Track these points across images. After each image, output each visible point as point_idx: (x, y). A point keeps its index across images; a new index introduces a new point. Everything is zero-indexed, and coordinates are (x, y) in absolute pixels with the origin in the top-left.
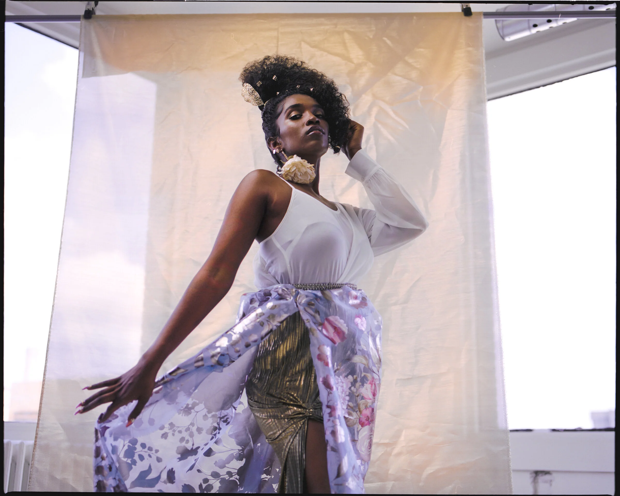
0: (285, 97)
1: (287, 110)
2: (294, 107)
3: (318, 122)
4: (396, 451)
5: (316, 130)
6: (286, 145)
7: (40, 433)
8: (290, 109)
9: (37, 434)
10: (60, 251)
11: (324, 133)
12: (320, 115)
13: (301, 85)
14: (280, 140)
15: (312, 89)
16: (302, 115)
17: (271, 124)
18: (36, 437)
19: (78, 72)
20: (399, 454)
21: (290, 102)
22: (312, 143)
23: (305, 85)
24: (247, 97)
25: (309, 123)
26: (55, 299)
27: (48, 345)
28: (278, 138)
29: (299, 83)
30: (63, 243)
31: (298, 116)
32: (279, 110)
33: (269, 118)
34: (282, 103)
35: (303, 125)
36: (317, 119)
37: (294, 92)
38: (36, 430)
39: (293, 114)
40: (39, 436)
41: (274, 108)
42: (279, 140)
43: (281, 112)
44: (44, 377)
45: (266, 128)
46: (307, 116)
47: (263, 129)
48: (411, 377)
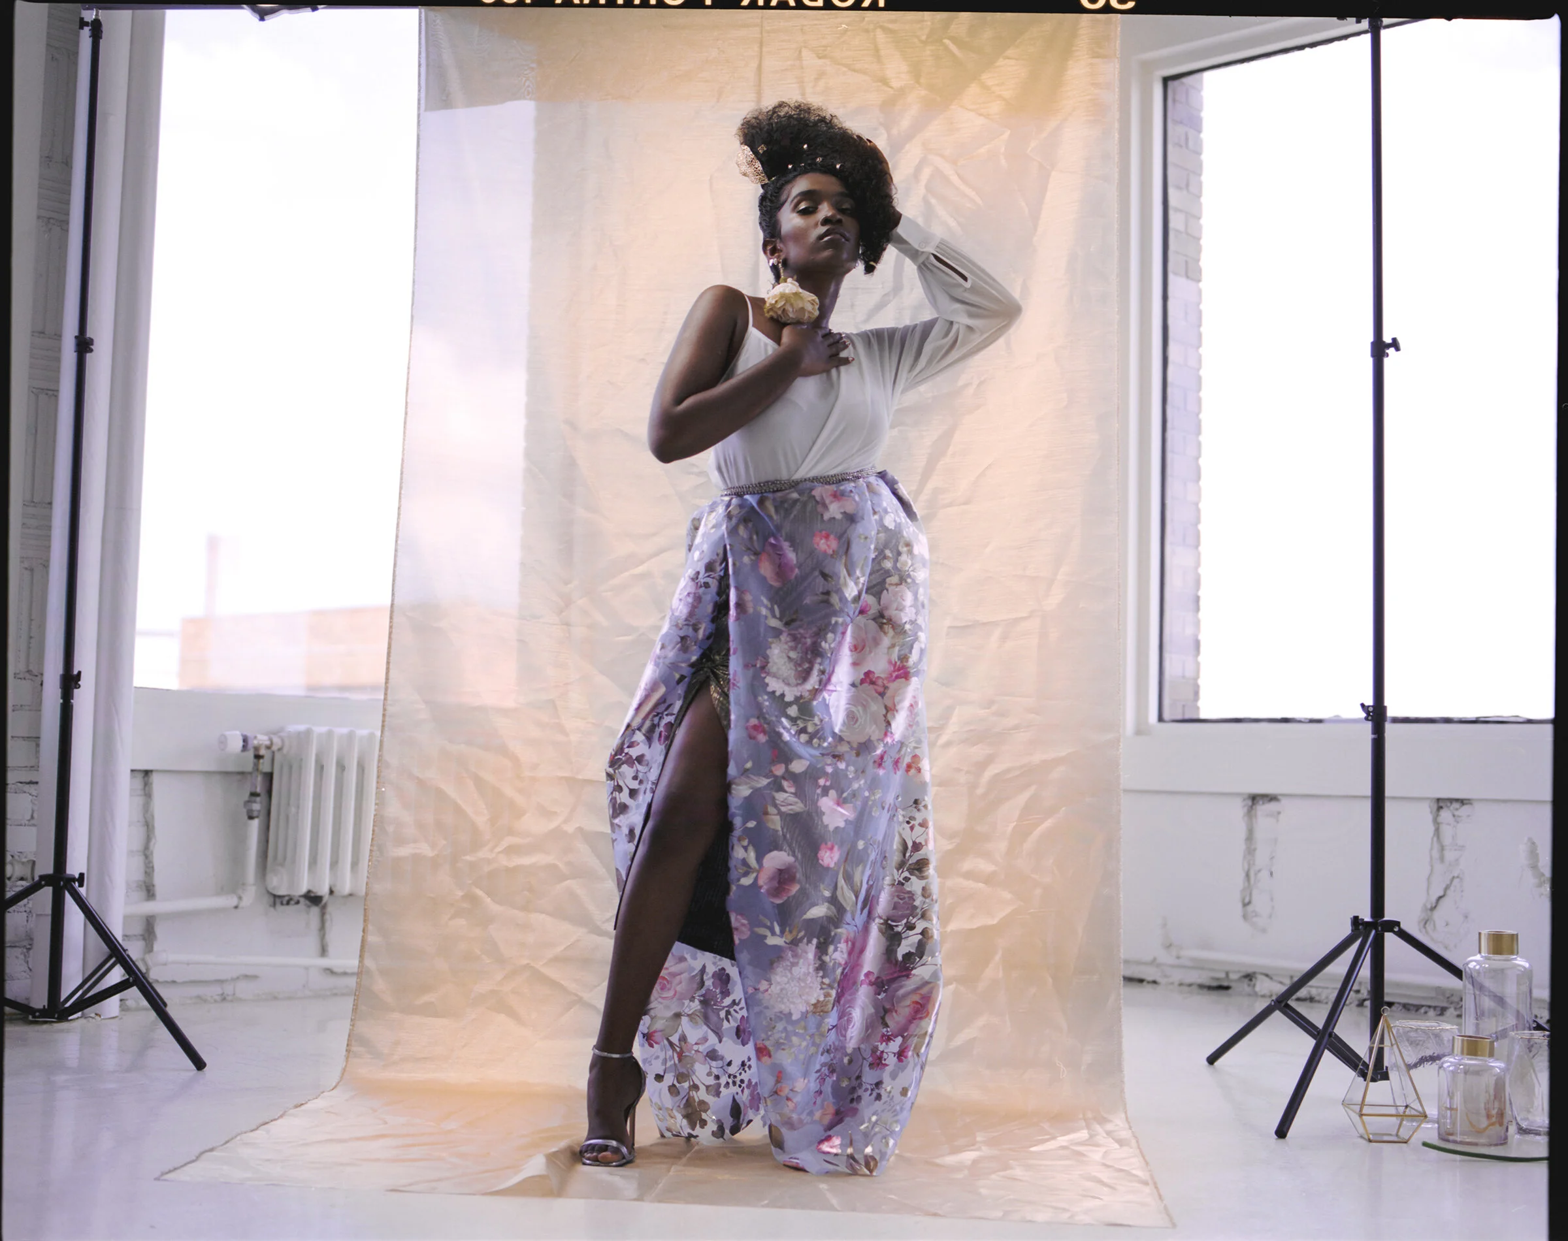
0: (795, 177)
1: (795, 198)
2: (806, 195)
3: (840, 221)
4: (944, 739)
5: (837, 233)
6: (788, 253)
7: (389, 708)
8: (799, 198)
9: (385, 710)
10: (405, 418)
11: (847, 240)
12: (846, 209)
13: (824, 157)
14: (782, 245)
15: (838, 166)
16: (817, 208)
17: (771, 218)
18: (384, 715)
19: (419, 103)
20: (948, 744)
21: (801, 185)
22: (827, 253)
23: (828, 157)
24: (744, 168)
25: (826, 221)
26: (402, 496)
27: (394, 571)
28: (778, 241)
29: (820, 153)
30: (409, 405)
31: (811, 209)
32: (783, 197)
33: (769, 208)
34: (789, 187)
35: (816, 225)
36: (839, 217)
37: (812, 168)
38: (384, 705)
39: (803, 206)
40: (388, 713)
41: (778, 193)
42: (779, 246)
43: (786, 201)
44: (391, 622)
45: (764, 224)
46: (825, 210)
47: (760, 223)
48: (970, 623)
